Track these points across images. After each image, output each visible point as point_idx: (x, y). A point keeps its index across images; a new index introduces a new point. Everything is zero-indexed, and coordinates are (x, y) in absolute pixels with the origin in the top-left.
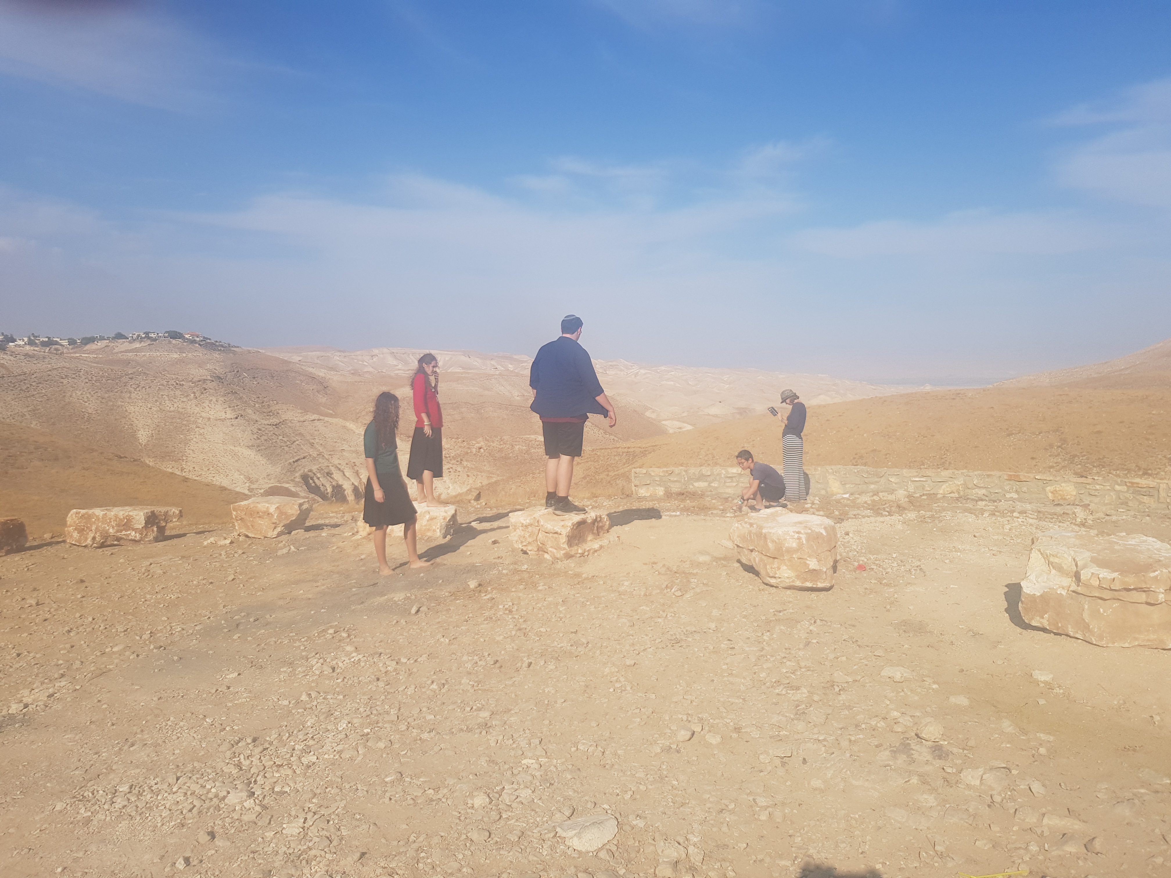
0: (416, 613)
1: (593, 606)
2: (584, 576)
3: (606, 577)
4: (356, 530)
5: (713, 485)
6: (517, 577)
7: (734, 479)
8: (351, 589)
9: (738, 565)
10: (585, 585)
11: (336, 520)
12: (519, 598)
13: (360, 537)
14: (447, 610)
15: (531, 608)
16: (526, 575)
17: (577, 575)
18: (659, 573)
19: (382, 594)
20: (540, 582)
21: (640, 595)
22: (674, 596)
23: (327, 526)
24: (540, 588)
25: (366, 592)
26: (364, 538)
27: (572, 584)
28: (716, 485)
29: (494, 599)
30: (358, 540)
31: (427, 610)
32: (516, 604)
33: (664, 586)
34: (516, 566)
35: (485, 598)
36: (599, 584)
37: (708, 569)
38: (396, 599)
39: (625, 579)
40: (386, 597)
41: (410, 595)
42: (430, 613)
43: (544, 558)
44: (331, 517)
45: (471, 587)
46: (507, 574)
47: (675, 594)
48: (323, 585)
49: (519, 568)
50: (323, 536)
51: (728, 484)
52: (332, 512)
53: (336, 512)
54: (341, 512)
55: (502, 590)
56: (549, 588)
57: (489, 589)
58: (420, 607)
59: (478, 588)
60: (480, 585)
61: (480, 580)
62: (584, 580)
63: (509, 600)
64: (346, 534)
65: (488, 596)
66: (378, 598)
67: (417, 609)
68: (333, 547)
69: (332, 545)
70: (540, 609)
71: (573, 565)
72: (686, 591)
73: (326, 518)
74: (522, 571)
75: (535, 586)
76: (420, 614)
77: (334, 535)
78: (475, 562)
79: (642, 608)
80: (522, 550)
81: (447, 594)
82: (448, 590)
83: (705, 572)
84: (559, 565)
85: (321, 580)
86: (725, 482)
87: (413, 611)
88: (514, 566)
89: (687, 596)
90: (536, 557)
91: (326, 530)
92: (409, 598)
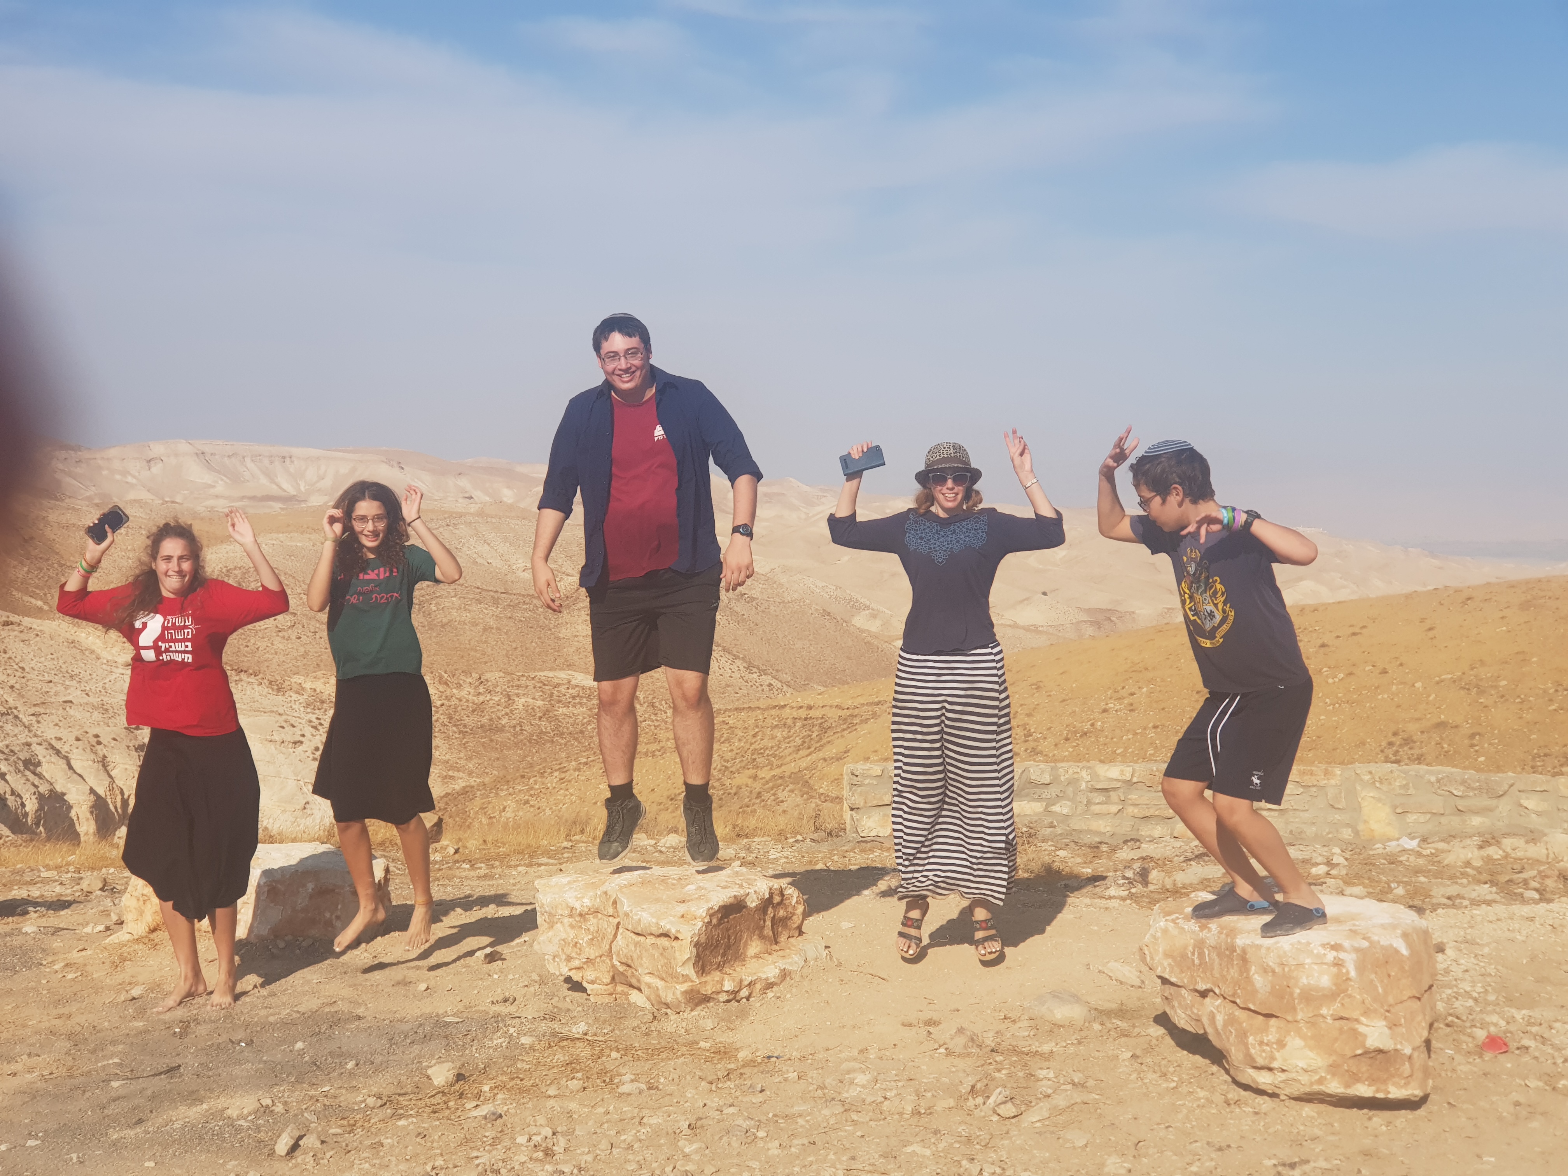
0: (288, 1154)
1: (776, 1143)
2: (741, 1055)
3: (803, 1058)
4: (114, 918)
5: (1056, 808)
6: (560, 1057)
7: (1111, 793)
8: (107, 1081)
9: (1160, 1031)
10: (748, 1083)
11: (58, 889)
12: (570, 1115)
13: (128, 937)
14: (373, 1146)
15: (604, 1144)
16: (582, 1051)
17: (724, 1052)
18: (949, 1053)
19: (193, 1097)
20: (622, 1070)
21: (901, 1114)
22: (995, 1118)
23: (35, 904)
24: (624, 1089)
25: (149, 1092)
26: (138, 941)
27: (710, 1079)
28: (1065, 811)
29: (501, 1116)
30: (122, 945)
31: (318, 1144)
32: (563, 1134)
33: (965, 1089)
34: (556, 1025)
35: (475, 1113)
36: (786, 1080)
37: (1080, 1043)
38: (233, 1112)
39: (857, 1065)
40: (205, 1106)
41: (269, 1102)
42: (328, 1155)
43: (629, 1004)
44: (46, 882)
45: (436, 1083)
46: (532, 1048)
47: (999, 1111)
48: (31, 1070)
49: (565, 1031)
50: (26, 934)
51: (1096, 809)
52: (48, 868)
53: (57, 868)
54: (71, 868)
55: (521, 1091)
56: (650, 1088)
57: (486, 1088)
58: (301, 1137)
59: (457, 1087)
60: (460, 1077)
61: (458, 1064)
62: (743, 1066)
63: (541, 1120)
64: (88, 930)
65: (484, 1110)
66: (182, 1109)
67: (291, 1143)
68: (53, 962)
69: (50, 959)
70: (630, 1147)
71: (709, 1024)
72: (1028, 1104)
73: (33, 883)
74: (573, 1040)
75: (609, 1079)
76: (299, 1157)
77: (57, 930)
78: (441, 1011)
79: (909, 1149)
80: (568, 980)
81: (371, 1101)
82: (375, 1090)
83: (1072, 1049)
84: (672, 1024)
85: (25, 1057)
86: (1089, 803)
87: (282, 1145)
88: (550, 1024)
89: (1033, 1117)
90: (606, 1000)
91: (36, 915)
92: (267, 1110)
